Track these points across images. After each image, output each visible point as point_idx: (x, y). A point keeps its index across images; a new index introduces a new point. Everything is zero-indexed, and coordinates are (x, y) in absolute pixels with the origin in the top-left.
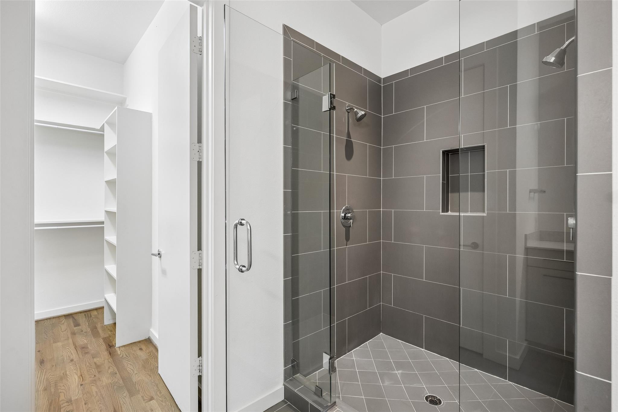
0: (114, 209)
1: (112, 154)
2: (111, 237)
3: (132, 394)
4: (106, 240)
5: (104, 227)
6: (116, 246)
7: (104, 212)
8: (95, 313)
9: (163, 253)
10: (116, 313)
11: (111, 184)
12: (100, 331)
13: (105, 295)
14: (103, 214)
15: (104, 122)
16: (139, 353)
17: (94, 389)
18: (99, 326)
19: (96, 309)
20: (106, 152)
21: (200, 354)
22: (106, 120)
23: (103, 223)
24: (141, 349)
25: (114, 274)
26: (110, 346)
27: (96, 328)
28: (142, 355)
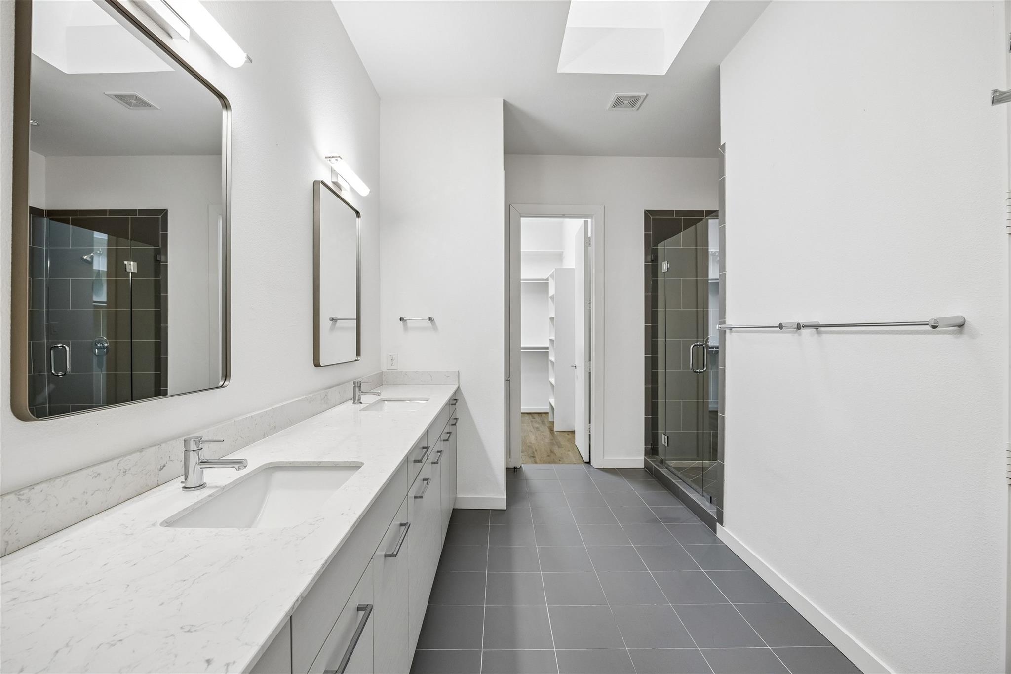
0: (553, 338)
1: (552, 298)
2: (552, 358)
3: (559, 447)
4: (550, 361)
5: (548, 351)
6: (554, 363)
7: (549, 340)
8: (544, 415)
9: (576, 366)
10: (554, 407)
11: (552, 319)
12: (547, 423)
13: (550, 400)
14: (548, 341)
15: (549, 275)
16: (567, 435)
17: (542, 442)
18: (546, 421)
19: (545, 413)
20: (550, 297)
21: (590, 423)
22: (550, 274)
23: (548, 348)
24: (568, 434)
25: (553, 382)
26: (551, 429)
27: (544, 421)
28: (569, 437)
